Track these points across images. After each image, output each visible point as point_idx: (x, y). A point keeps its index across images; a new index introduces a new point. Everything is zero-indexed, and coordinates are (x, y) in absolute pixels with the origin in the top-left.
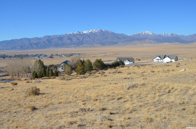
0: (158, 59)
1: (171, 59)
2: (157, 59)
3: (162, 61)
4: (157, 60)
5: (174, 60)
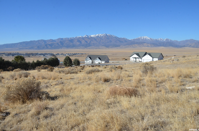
0: (136, 58)
1: (153, 58)
2: (134, 58)
3: (140, 60)
4: (134, 59)
5: (157, 59)
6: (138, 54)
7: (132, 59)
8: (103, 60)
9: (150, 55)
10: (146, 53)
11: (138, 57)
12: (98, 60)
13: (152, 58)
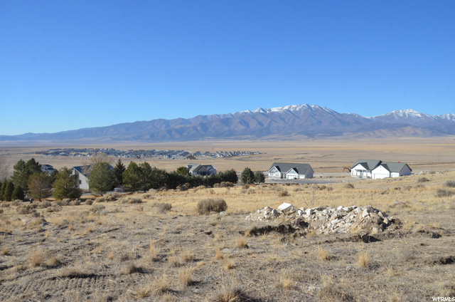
0: (361, 171)
1: (390, 172)
2: (358, 170)
3: (369, 174)
4: (359, 173)
5: (398, 174)
6: (365, 165)
7: (354, 172)
8: (303, 174)
9: (386, 166)
10: (381, 162)
11: (365, 169)
12: (292, 173)
13: (388, 172)
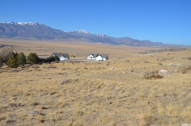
0: (91, 57)
3: (95, 59)
5: (105, 59)
8: (66, 58)
9: (101, 56)
10: (98, 54)
13: (102, 58)
